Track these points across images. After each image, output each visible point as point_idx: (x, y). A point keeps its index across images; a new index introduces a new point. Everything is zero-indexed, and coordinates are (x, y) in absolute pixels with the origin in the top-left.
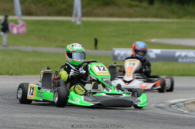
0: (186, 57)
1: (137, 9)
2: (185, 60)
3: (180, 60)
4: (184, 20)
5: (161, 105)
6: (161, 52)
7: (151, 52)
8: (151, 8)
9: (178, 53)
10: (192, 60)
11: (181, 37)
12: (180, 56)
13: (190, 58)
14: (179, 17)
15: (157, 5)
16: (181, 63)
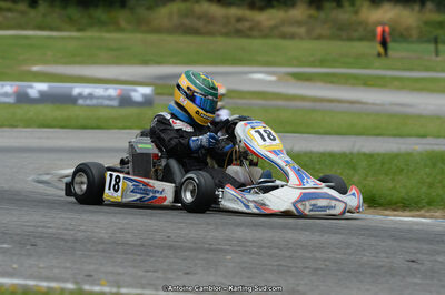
0: (91, 96)
1: (9, 15)
2: (88, 102)
3: (81, 102)
4: (88, 34)
5: (46, 178)
6: (50, 87)
7: (31, 87)
8: (32, 13)
9: (77, 89)
10: (100, 101)
11: (81, 63)
12: (80, 96)
13: (98, 98)
14: (79, 30)
15: (43, 8)
16: (82, 106)
